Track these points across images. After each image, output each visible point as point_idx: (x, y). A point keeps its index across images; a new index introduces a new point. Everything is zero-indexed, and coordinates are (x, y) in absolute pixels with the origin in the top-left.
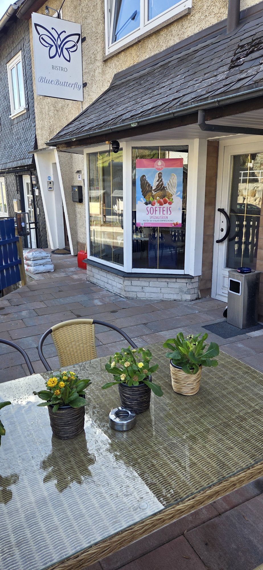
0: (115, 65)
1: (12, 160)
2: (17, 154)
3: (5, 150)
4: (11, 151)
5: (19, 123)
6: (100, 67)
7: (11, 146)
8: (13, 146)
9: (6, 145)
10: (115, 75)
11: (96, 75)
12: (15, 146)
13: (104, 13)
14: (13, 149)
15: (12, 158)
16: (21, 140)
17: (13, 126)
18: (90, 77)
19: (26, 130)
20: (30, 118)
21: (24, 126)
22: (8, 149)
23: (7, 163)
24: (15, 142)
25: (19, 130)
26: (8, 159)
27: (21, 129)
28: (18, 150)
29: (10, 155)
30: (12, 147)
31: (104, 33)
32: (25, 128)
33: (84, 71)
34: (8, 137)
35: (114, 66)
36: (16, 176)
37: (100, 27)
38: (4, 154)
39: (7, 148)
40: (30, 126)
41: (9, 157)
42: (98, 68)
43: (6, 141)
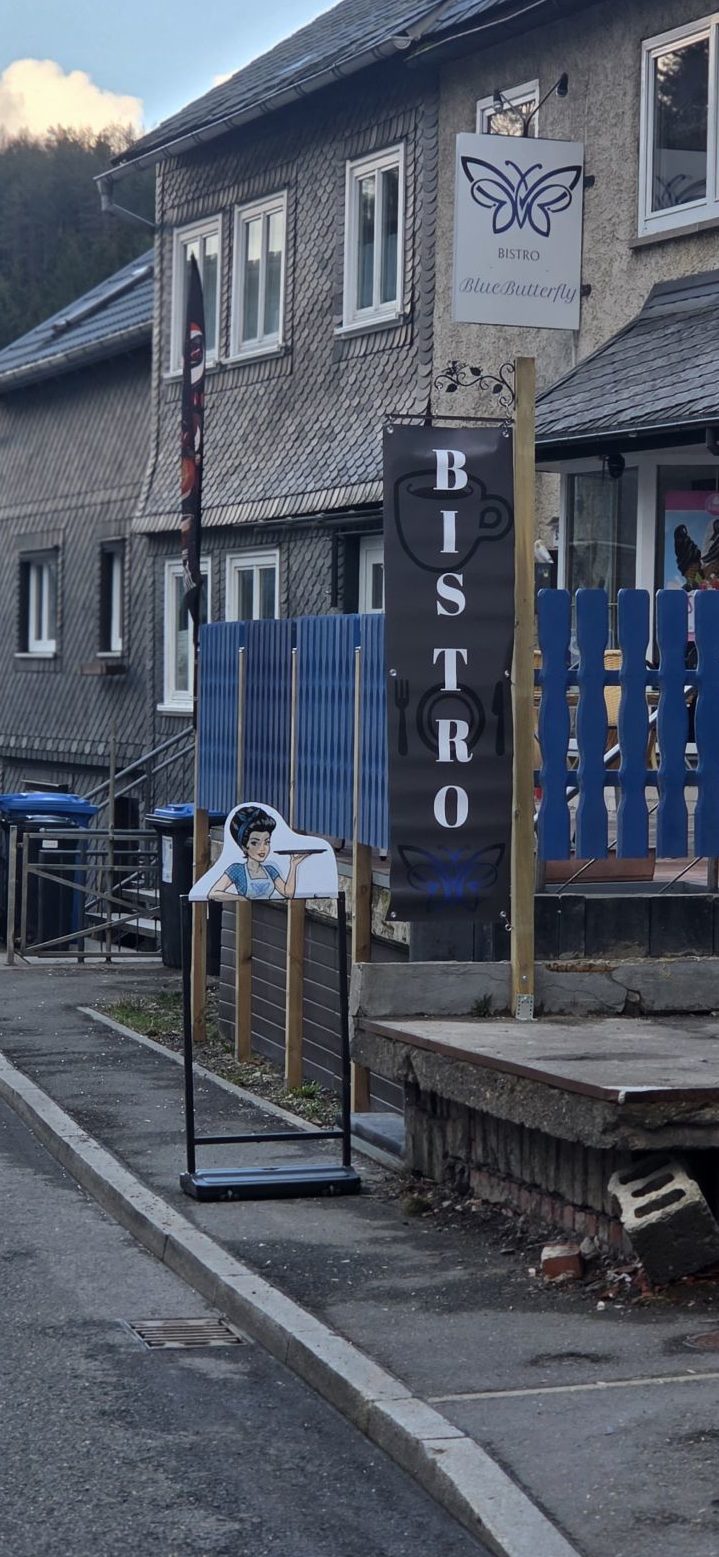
0: (657, 263)
1: (329, 482)
2: (352, 461)
3: (297, 444)
4: (325, 448)
5: (370, 358)
6: (624, 257)
7: (328, 432)
8: (337, 430)
9: (307, 428)
10: (655, 285)
11: (614, 274)
12: (343, 433)
13: (638, 140)
14: (336, 443)
15: (327, 474)
16: (370, 415)
17: (343, 365)
18: (601, 273)
19: (397, 383)
20: (414, 349)
21: (388, 369)
22: (314, 442)
23: (303, 493)
24: (346, 419)
25: (367, 380)
26: (308, 480)
27: (376, 378)
28: (356, 447)
29: (321, 463)
30: (332, 437)
31: (636, 183)
32: (393, 375)
33: (586, 256)
34: (319, 397)
35: (653, 265)
36: (338, 539)
37: (629, 167)
38: (294, 460)
39: (311, 435)
40: (412, 370)
41: (315, 471)
42: (619, 259)
43: (310, 412)
